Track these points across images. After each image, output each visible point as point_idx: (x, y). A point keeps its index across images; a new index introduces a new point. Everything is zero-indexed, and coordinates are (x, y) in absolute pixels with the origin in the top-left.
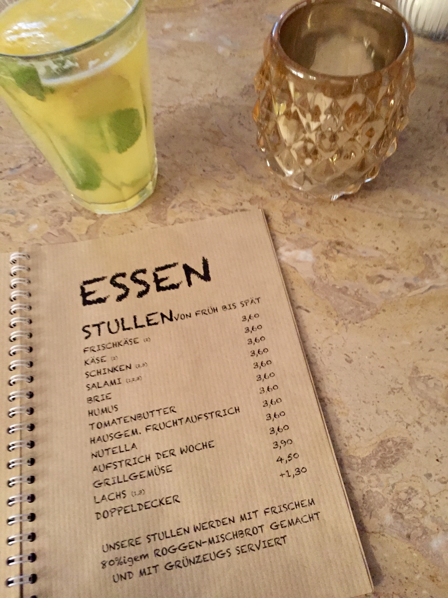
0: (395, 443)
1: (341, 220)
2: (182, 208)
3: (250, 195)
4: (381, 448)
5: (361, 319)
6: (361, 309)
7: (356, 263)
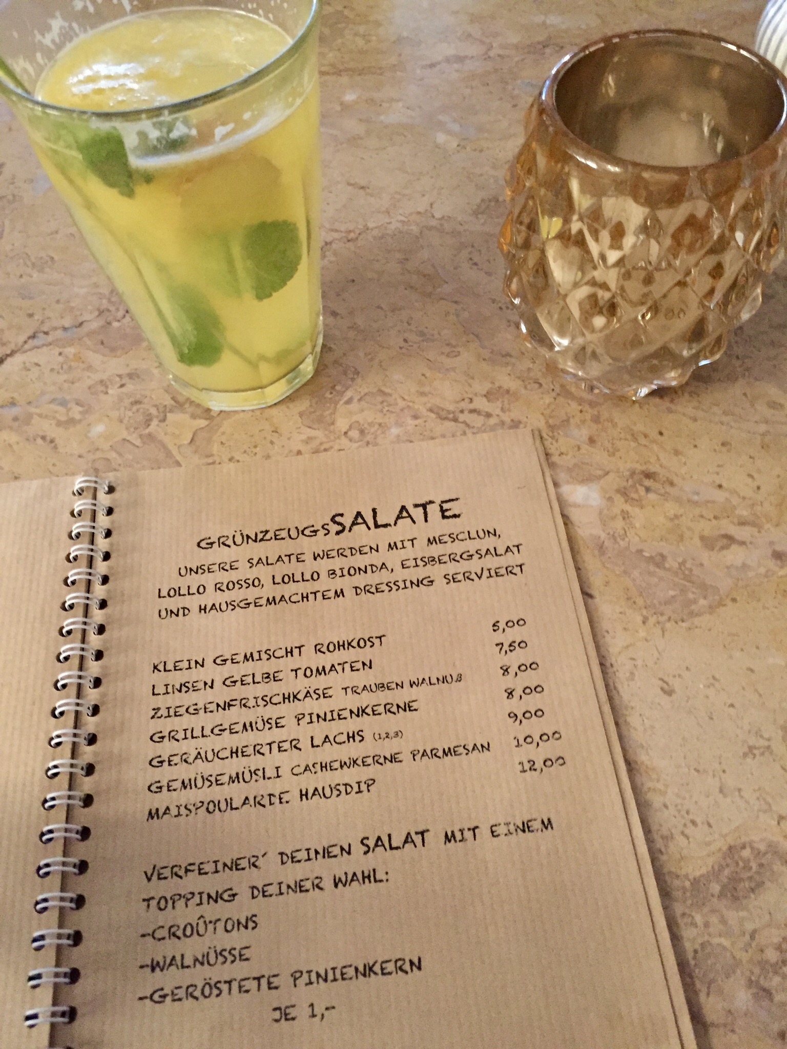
0: (756, 852)
1: (654, 434)
2: (363, 403)
3: (487, 386)
4: (729, 861)
5: (692, 614)
6: (691, 596)
7: (681, 511)
